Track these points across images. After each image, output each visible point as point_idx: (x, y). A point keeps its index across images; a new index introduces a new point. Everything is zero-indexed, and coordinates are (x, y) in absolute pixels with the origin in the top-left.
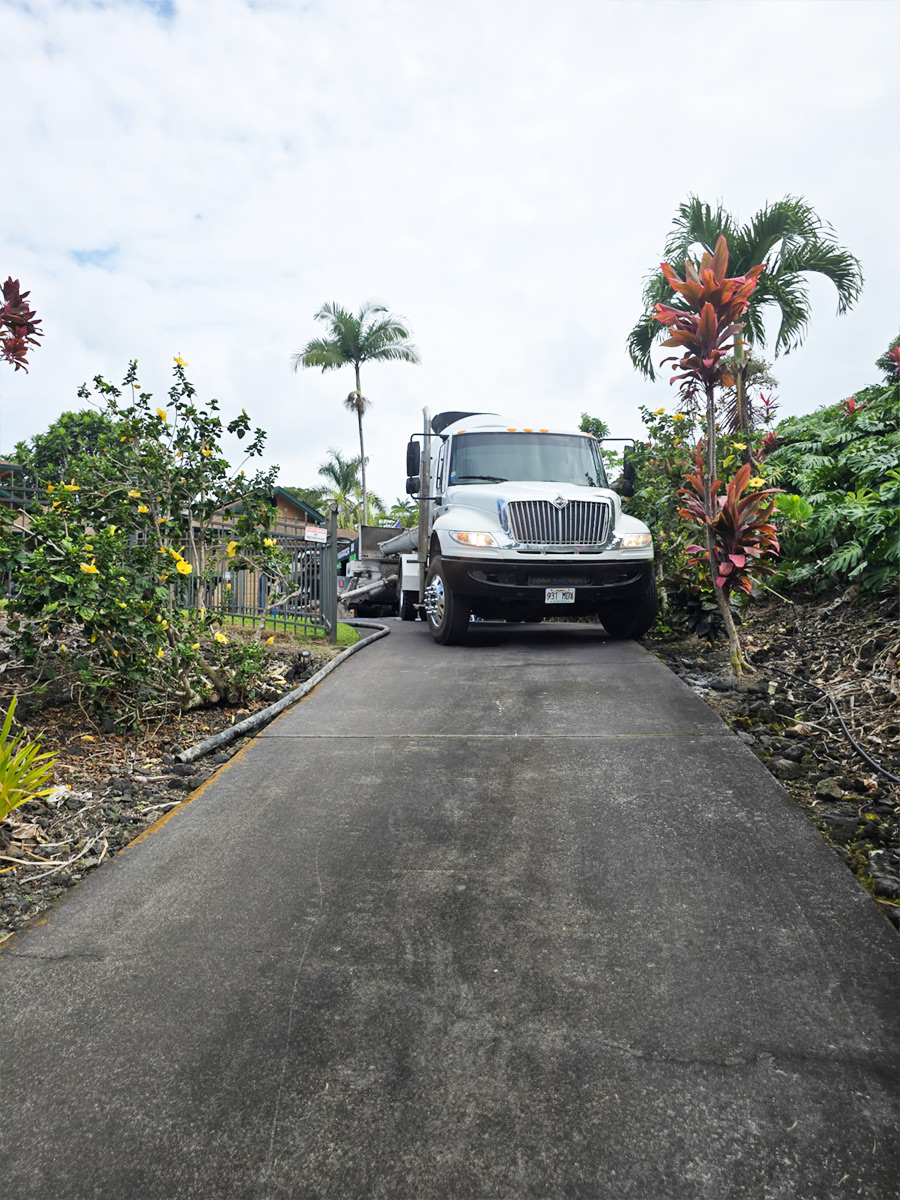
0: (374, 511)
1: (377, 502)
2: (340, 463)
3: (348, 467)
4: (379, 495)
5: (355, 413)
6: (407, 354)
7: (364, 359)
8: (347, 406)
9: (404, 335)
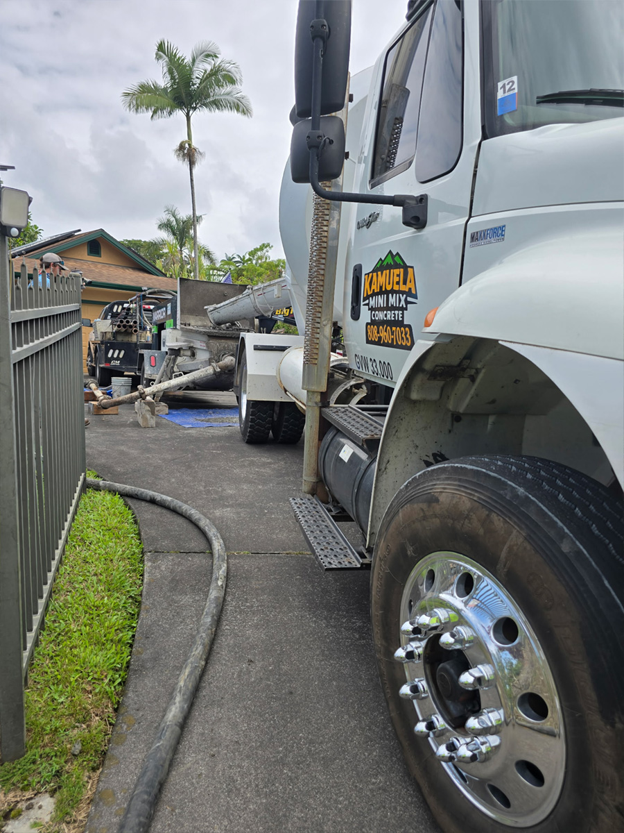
0: (206, 263)
1: (208, 254)
2: (176, 220)
3: (183, 223)
4: (211, 249)
5: (187, 163)
6: (238, 105)
7: (195, 109)
8: (178, 155)
9: (232, 81)
